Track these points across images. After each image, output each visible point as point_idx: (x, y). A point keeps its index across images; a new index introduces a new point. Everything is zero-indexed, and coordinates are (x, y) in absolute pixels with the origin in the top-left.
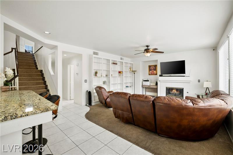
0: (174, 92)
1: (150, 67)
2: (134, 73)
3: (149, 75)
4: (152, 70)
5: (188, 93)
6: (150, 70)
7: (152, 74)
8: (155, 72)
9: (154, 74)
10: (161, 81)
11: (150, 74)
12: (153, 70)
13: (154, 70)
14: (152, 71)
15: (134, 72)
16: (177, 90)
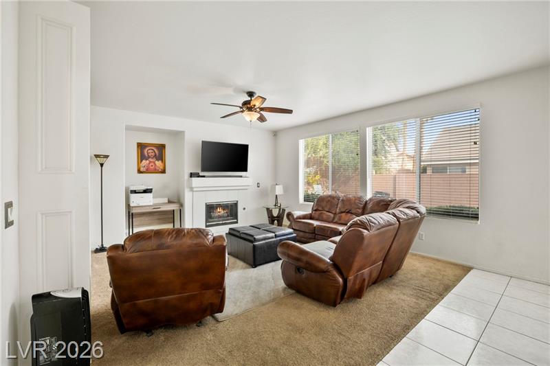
0: (220, 212)
1: (141, 146)
2: (102, 165)
3: (139, 172)
4: (149, 157)
5: (244, 209)
6: (142, 157)
7: (148, 171)
8: (159, 163)
9: (155, 171)
10: (195, 189)
11: (142, 169)
12: (154, 160)
13: (158, 160)
14: (150, 162)
15: (101, 160)
16: (224, 207)
